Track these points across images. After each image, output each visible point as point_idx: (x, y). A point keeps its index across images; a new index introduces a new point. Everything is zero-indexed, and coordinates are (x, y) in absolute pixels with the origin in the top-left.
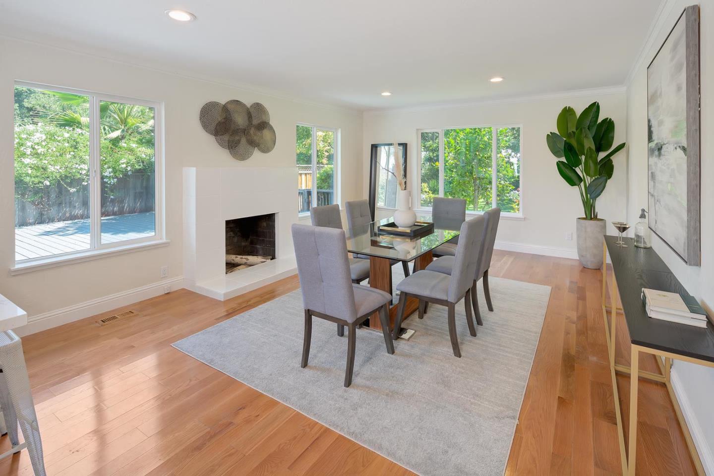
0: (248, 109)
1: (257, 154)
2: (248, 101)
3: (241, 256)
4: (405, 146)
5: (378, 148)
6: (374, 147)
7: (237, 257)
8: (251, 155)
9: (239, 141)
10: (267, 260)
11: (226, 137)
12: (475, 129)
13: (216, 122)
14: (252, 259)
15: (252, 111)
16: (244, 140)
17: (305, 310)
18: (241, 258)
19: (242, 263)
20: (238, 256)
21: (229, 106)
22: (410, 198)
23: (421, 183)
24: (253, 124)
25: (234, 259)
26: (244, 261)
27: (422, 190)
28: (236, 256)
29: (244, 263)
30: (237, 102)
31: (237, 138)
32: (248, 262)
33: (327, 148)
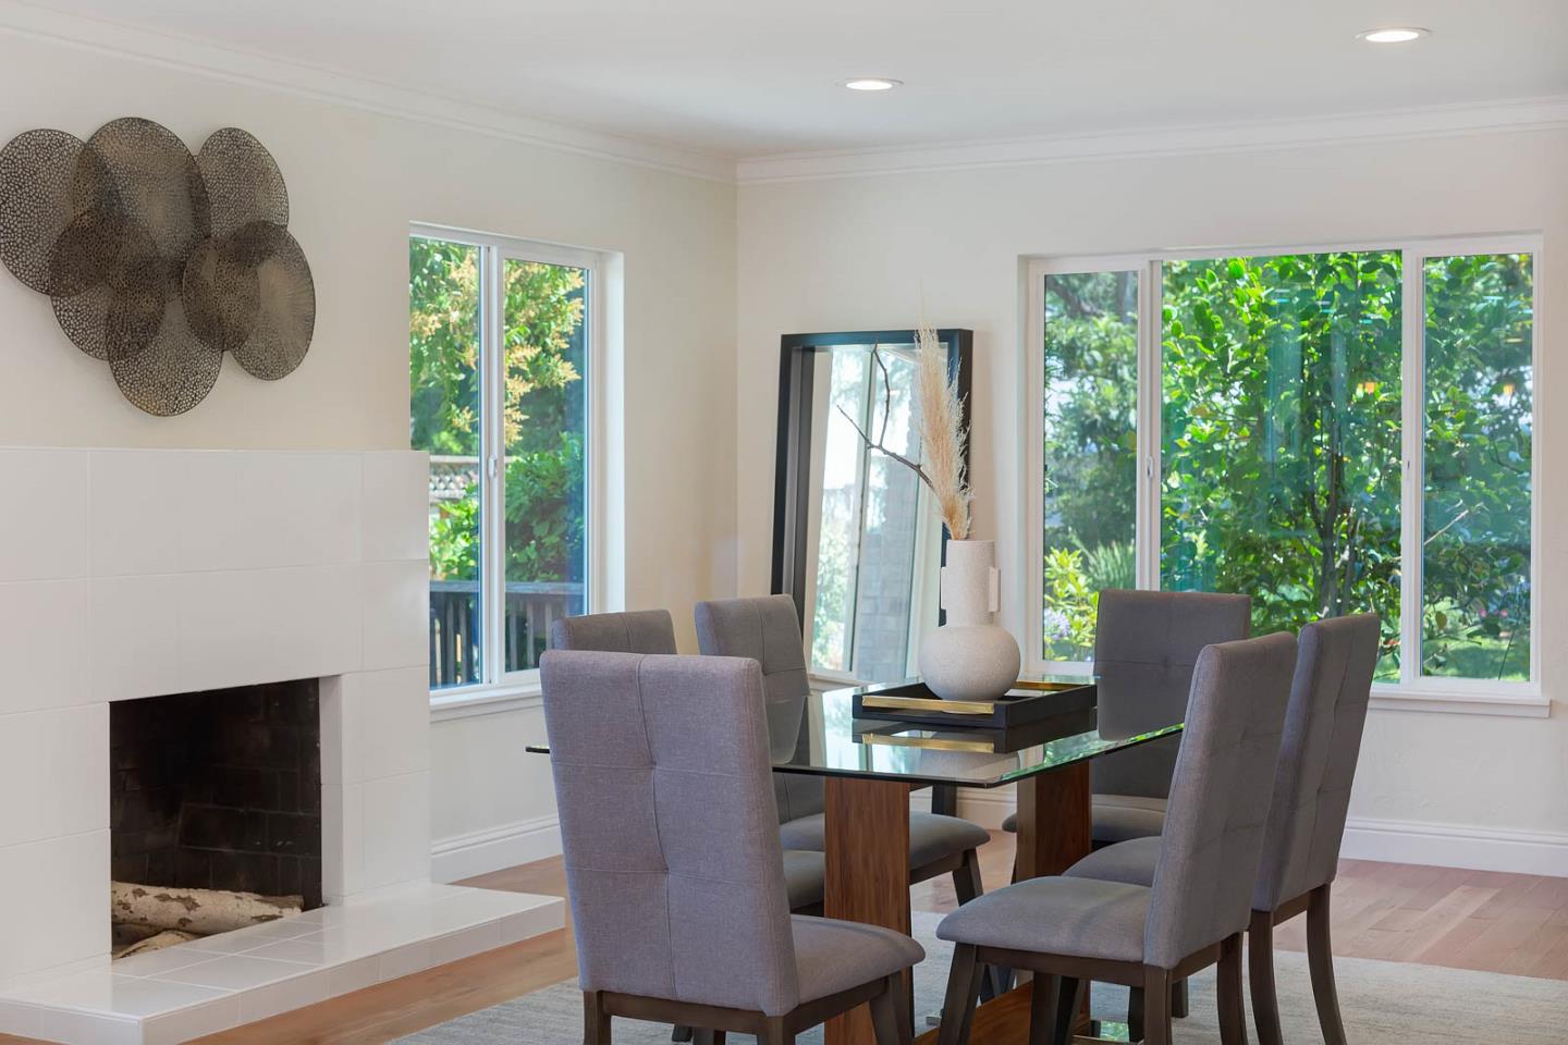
0: (190, 162)
1: (231, 384)
2: (190, 126)
3: (162, 890)
4: (959, 342)
5: (817, 355)
6: (799, 354)
7: (141, 893)
8: (208, 387)
9: (153, 325)
10: (286, 911)
11: (98, 301)
12: (1323, 257)
13: (58, 229)
14: (212, 903)
15: (211, 169)
16: (175, 314)
17: (587, 996)
18: (164, 898)
19: (164, 919)
20: (146, 889)
21: (108, 150)
22: (993, 572)
23: (1047, 552)
24: (215, 229)
25: (130, 899)
26: (177, 911)
27: (1047, 589)
28: (138, 886)
29: (174, 921)
30: (139, 128)
31: (148, 306)
32: (193, 915)
33: (519, 353)
